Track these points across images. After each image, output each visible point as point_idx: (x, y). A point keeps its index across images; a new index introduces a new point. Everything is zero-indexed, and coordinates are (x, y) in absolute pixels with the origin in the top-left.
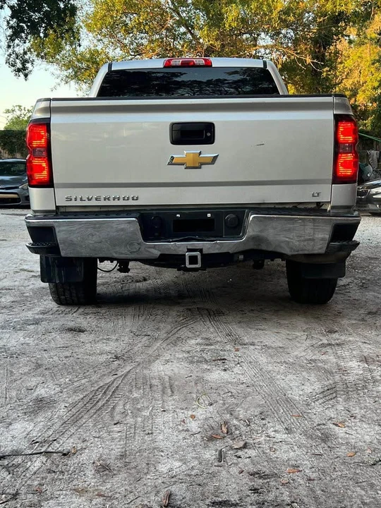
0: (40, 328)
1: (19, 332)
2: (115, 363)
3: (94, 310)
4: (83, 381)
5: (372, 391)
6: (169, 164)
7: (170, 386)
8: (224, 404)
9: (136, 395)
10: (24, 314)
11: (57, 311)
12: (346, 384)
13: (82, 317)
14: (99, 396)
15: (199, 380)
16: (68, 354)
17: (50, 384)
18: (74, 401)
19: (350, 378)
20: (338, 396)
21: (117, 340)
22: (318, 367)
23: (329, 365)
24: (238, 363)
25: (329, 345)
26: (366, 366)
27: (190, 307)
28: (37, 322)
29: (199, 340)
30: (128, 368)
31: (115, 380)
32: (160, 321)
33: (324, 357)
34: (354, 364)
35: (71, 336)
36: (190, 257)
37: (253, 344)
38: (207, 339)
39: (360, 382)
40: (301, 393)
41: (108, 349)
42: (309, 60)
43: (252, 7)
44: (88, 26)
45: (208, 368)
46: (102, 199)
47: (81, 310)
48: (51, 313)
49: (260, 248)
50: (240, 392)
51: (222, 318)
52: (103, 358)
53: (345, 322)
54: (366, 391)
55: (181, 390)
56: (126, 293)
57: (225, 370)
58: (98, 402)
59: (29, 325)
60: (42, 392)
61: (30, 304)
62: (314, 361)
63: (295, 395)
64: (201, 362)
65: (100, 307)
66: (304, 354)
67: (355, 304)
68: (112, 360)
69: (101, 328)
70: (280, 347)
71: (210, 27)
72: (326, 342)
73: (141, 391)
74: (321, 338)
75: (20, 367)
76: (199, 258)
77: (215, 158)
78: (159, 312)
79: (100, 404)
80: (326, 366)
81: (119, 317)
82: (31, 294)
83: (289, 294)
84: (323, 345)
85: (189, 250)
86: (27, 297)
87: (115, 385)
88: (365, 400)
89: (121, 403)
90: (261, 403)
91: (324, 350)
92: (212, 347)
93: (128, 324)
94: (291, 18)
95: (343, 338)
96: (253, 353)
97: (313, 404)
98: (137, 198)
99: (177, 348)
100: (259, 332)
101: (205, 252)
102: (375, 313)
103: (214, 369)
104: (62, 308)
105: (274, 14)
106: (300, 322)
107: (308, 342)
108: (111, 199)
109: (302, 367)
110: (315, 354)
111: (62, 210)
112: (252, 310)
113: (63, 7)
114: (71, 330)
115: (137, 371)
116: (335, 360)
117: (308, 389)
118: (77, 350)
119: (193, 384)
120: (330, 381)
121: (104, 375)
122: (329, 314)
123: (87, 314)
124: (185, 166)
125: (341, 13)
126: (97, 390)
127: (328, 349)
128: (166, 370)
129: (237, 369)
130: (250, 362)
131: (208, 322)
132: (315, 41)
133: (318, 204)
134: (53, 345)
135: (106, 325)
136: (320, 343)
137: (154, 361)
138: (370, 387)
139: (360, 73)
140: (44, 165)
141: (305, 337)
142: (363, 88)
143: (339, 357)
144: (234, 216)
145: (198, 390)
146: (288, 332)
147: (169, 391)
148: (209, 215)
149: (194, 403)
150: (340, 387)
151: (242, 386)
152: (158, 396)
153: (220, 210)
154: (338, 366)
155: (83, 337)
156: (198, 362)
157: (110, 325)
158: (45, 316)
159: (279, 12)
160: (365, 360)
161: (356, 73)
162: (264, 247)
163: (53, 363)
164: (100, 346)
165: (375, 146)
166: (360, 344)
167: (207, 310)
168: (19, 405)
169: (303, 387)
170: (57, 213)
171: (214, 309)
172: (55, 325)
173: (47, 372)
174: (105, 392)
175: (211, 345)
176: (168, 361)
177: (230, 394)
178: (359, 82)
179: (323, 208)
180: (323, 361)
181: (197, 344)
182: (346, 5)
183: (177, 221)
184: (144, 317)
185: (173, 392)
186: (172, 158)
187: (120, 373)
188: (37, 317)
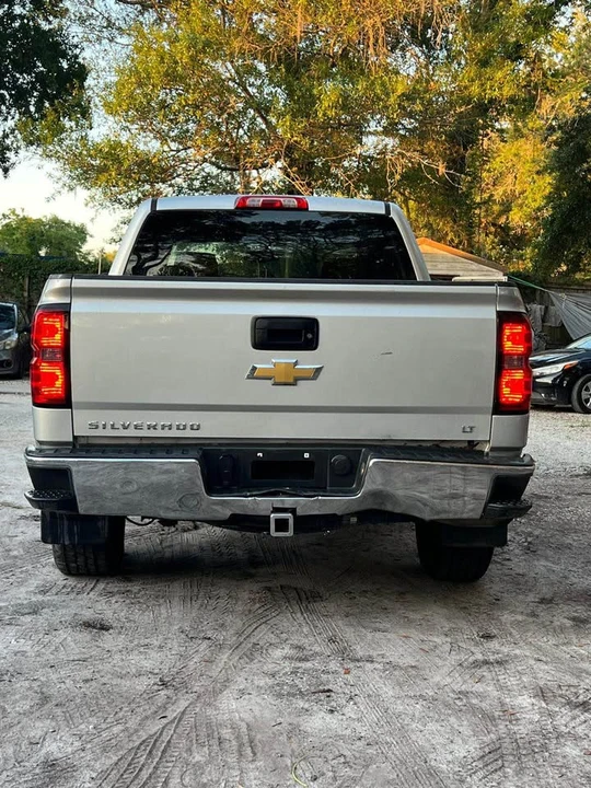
0: (41, 620)
1: (8, 627)
2: (162, 693)
3: (122, 586)
4: (116, 730)
5: (556, 754)
6: (248, 378)
7: (249, 743)
8: (335, 779)
9: (198, 758)
10: (13, 592)
11: (64, 586)
12: (516, 740)
13: (103, 600)
14: (142, 760)
15: (294, 731)
16: (87, 674)
17: (65, 734)
18: (105, 768)
19: (522, 730)
20: (506, 764)
21: (161, 647)
22: (473, 706)
23: (488, 702)
24: (351, 699)
25: (486, 662)
26: (544, 705)
27: (269, 585)
28: (35, 610)
29: (287, 651)
30: (183, 704)
31: (164, 728)
32: (226, 611)
33: (479, 688)
34: (525, 701)
35: (89, 637)
36: (277, 520)
37: (371, 660)
38: (300, 647)
39: (537, 737)
40: (450, 757)
41: (147, 665)
42: (442, 170)
43: (360, 87)
44: (107, 105)
45: (306, 706)
46: (145, 427)
47: (101, 586)
48: (54, 591)
49: (383, 508)
50: (357, 755)
51: (319, 606)
52: (142, 684)
53: (506, 617)
54: (547, 754)
55: (266, 749)
56: (168, 553)
57: (332, 711)
58: (141, 770)
59: (23, 615)
60: (52, 748)
61: (21, 572)
62: (465, 694)
63: (442, 762)
64: (294, 695)
65: (130, 581)
66: (449, 680)
67: (520, 583)
68: (156, 687)
69: (135, 622)
70: (412, 667)
71: (294, 116)
72: (480, 657)
73: (206, 749)
74: (472, 649)
75: (16, 701)
76: (291, 522)
77: (318, 371)
78: (223, 592)
79: (145, 775)
80: (483, 705)
81: (161, 601)
82: (22, 552)
83: (418, 561)
84: (477, 664)
85: (276, 510)
86: (16, 557)
87: (165, 737)
88: (546, 773)
89: (177, 772)
90: (391, 777)
91: (479, 672)
92: (309, 665)
93: (175, 614)
94: (418, 107)
95: (505, 650)
96: (372, 679)
97: (469, 779)
98: (199, 426)
99: (255, 666)
100: (378, 635)
101: (300, 512)
102: (551, 601)
103: (315, 708)
104: (72, 582)
105: (392, 100)
106: (438, 615)
107: (454, 658)
108: (159, 427)
109: (447, 705)
110: (465, 682)
111: (83, 441)
112: (365, 592)
113: (66, 67)
114: (88, 625)
115: (198, 709)
116: (496, 693)
117: (460, 751)
118: (100, 667)
119: (283, 738)
120: (492, 735)
121: (147, 718)
122: (482, 602)
123: (112, 594)
124: (272, 381)
125: (491, 101)
126: (138, 748)
127: (484, 671)
128: (242, 710)
129: (350, 710)
130: (369, 696)
131: (299, 615)
132: (452, 138)
133: (470, 443)
134: (62, 655)
135: (144, 618)
136: (471, 659)
137: (221, 691)
138: (552, 746)
139: (516, 177)
140: (58, 372)
141: (447, 647)
142: (520, 201)
143: (501, 688)
144: (344, 458)
145: (293, 751)
146: (422, 637)
147: (249, 751)
148: (307, 455)
149: (289, 775)
150: (507, 746)
151: (358, 743)
152: (232, 759)
153: (323, 448)
154: (502, 704)
155: (108, 640)
156: (288, 694)
157: (148, 617)
158: (47, 598)
159: (399, 97)
160: (542, 693)
161: (510, 179)
162: (389, 507)
163: (67, 692)
164: (136, 660)
165: (538, 298)
166: (532, 662)
167: (296, 589)
168: (20, 774)
169: (452, 746)
170: (74, 446)
171: (307, 588)
172: (63, 616)
173: (59, 711)
174: (150, 752)
175: (306, 659)
176: (242, 692)
177: (342, 760)
178: (513, 192)
179: (477, 448)
180: (480, 696)
181: (285, 658)
182: (500, 89)
183: (258, 463)
184: (199, 602)
185: (255, 754)
186: (254, 369)
187: (171, 715)
188: (34, 599)
